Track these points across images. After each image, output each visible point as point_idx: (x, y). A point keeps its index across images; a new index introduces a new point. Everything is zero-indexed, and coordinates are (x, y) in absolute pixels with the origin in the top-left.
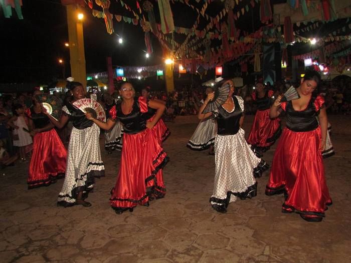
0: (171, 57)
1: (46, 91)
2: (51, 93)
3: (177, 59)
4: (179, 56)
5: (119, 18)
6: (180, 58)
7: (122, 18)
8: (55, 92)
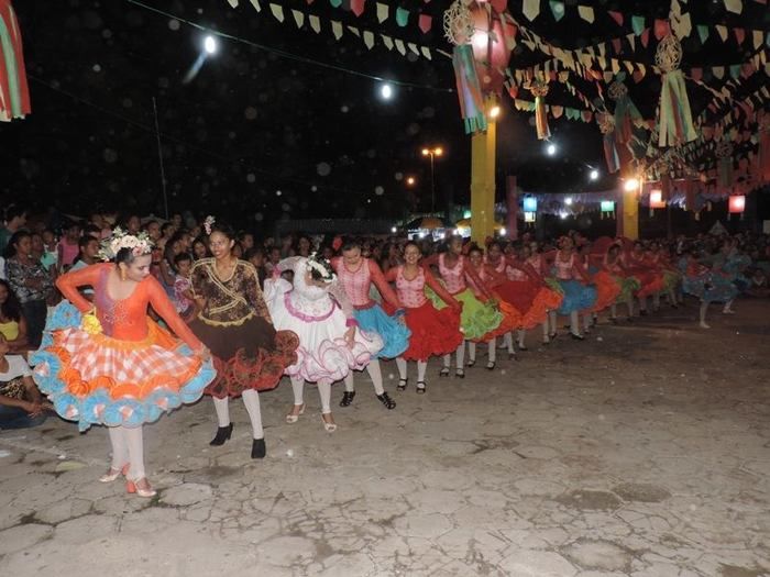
0: (638, 175)
1: (402, 234)
2: (410, 237)
3: (648, 179)
4: (654, 174)
5: (558, 112)
6: (655, 178)
7: (564, 111)
8: (415, 237)
